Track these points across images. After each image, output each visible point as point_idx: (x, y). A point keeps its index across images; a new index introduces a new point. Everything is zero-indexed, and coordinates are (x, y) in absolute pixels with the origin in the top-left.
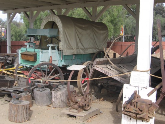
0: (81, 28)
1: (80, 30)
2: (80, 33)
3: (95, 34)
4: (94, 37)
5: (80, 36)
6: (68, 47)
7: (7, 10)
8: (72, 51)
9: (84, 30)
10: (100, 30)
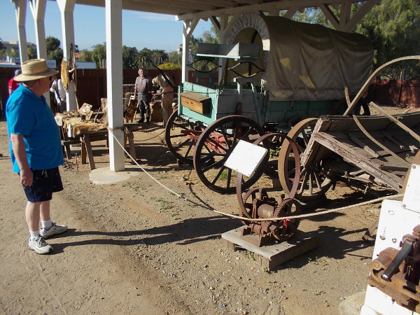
0: (314, 45)
1: (311, 50)
2: (310, 56)
3: (343, 59)
4: (340, 65)
5: (309, 62)
6: (282, 85)
7: (184, 14)
8: (289, 93)
9: (318, 49)
10: (356, 51)
